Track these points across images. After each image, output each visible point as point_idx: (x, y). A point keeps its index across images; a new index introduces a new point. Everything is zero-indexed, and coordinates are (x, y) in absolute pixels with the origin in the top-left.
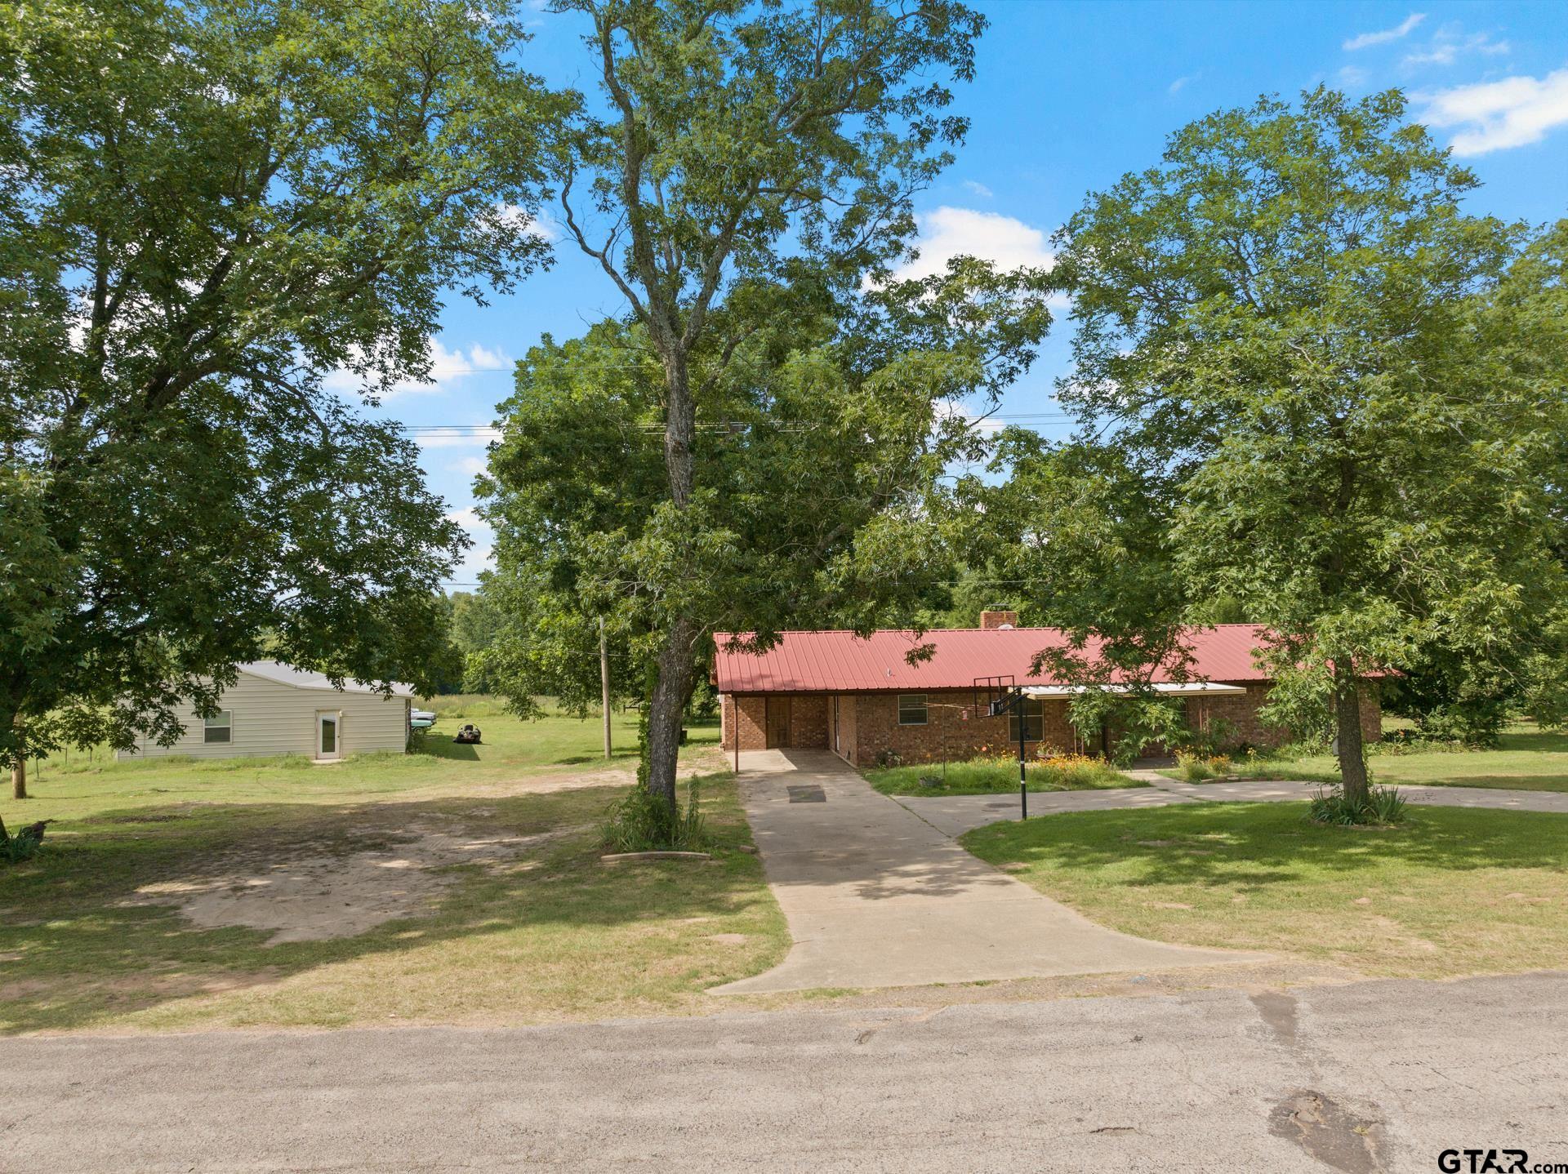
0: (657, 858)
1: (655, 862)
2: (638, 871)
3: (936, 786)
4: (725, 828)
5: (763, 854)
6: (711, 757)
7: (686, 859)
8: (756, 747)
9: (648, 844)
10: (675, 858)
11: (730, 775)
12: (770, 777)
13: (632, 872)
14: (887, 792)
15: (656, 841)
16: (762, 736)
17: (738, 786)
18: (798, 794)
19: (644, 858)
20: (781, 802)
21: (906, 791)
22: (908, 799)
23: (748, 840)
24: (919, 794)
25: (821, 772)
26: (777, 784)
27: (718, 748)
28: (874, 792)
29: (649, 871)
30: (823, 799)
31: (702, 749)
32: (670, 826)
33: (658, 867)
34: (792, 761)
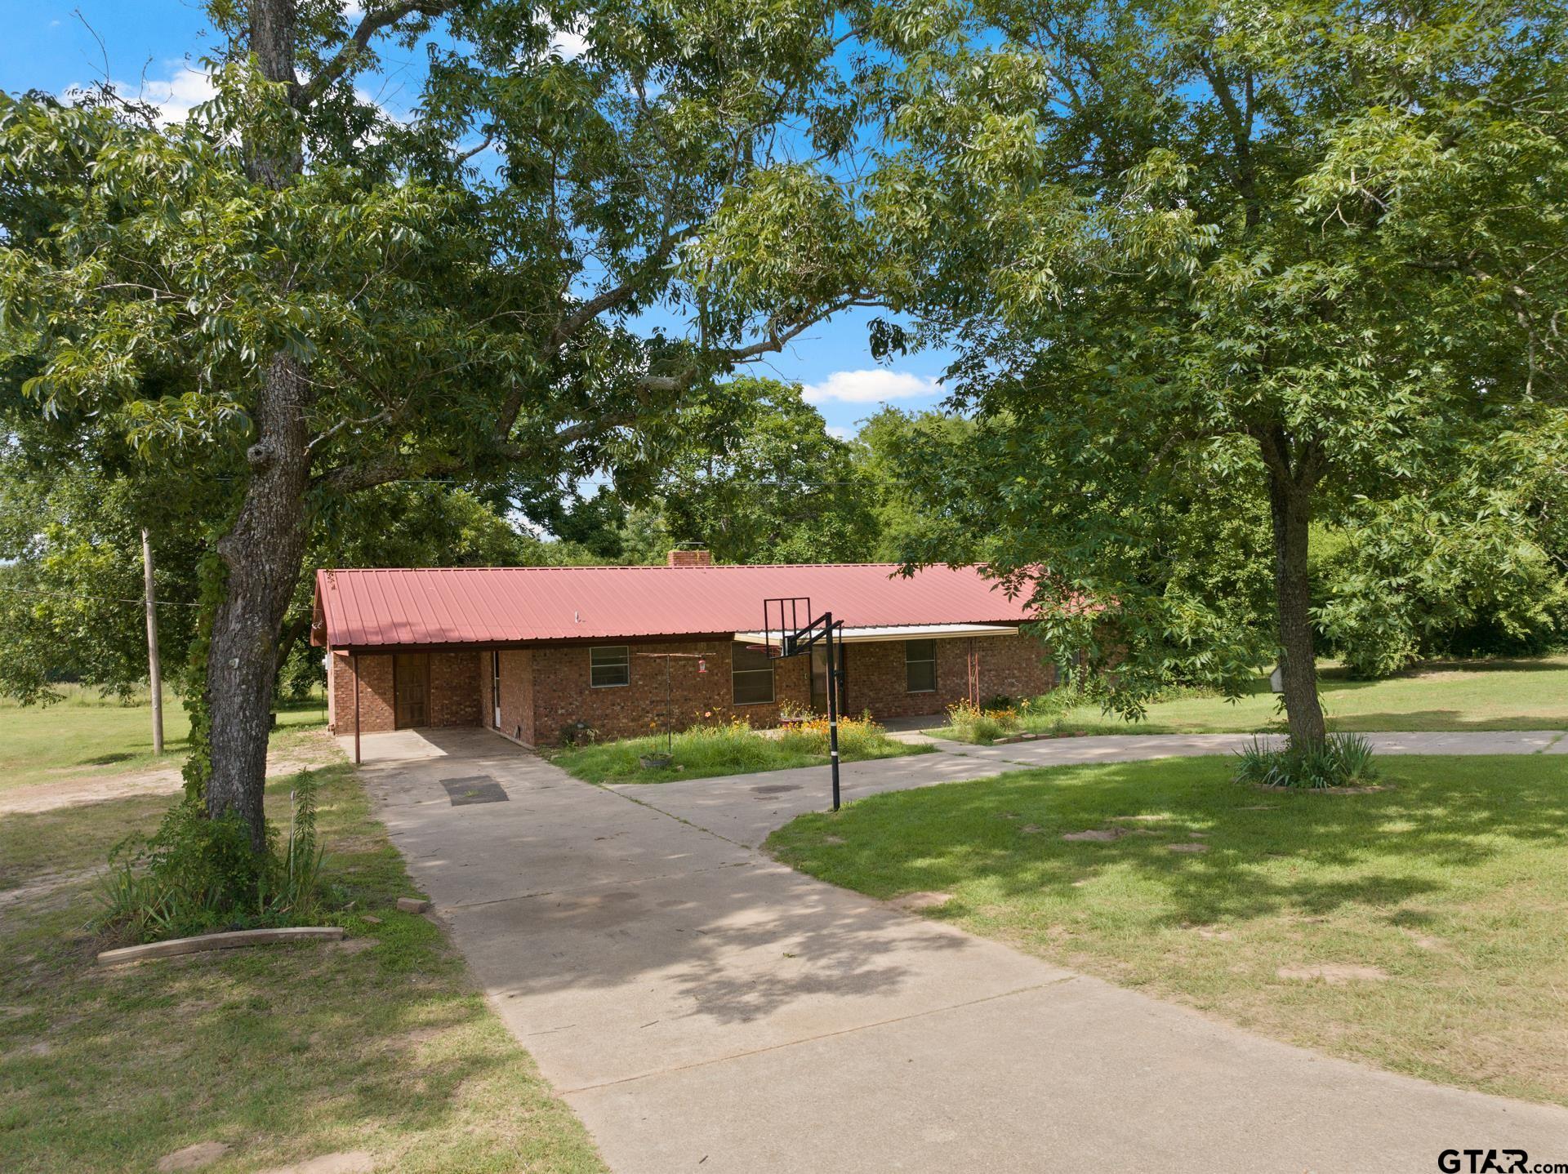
0: (227, 946)
1: (222, 959)
2: (181, 986)
3: (664, 767)
4: (356, 860)
5: (443, 910)
6: (316, 744)
7: (291, 942)
8: (381, 728)
9: (208, 917)
10: (266, 944)
11: (347, 769)
12: (409, 767)
13: (166, 991)
14: (595, 780)
15: (224, 907)
16: (388, 713)
17: (363, 783)
18: (460, 792)
19: (198, 948)
20: (440, 806)
21: (621, 777)
22: (632, 788)
23: (404, 883)
24: (646, 781)
25: (484, 757)
26: (423, 777)
27: (325, 732)
28: (574, 781)
29: (206, 982)
30: (503, 797)
31: (301, 735)
32: (254, 876)
33: (229, 971)
34: (437, 744)
